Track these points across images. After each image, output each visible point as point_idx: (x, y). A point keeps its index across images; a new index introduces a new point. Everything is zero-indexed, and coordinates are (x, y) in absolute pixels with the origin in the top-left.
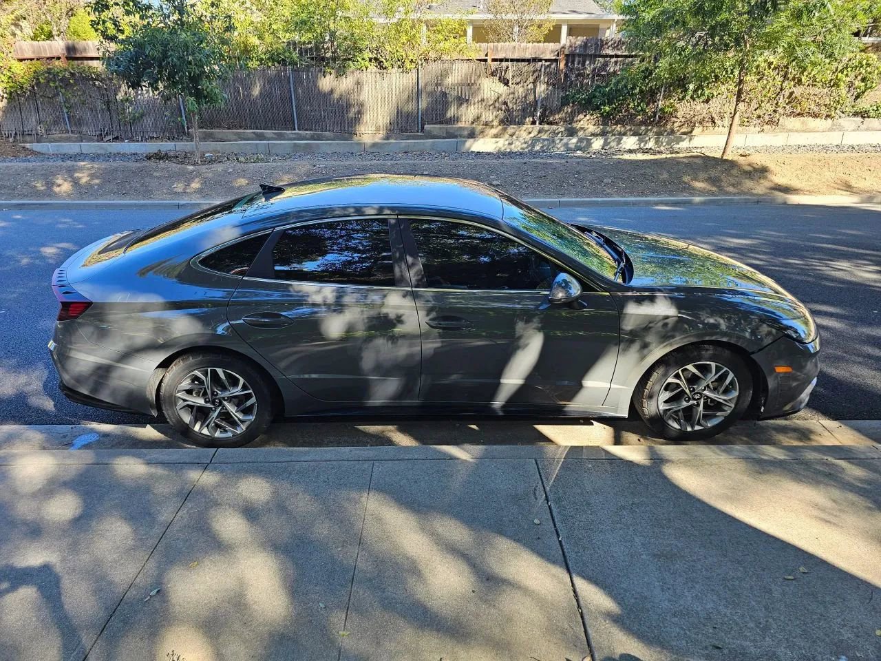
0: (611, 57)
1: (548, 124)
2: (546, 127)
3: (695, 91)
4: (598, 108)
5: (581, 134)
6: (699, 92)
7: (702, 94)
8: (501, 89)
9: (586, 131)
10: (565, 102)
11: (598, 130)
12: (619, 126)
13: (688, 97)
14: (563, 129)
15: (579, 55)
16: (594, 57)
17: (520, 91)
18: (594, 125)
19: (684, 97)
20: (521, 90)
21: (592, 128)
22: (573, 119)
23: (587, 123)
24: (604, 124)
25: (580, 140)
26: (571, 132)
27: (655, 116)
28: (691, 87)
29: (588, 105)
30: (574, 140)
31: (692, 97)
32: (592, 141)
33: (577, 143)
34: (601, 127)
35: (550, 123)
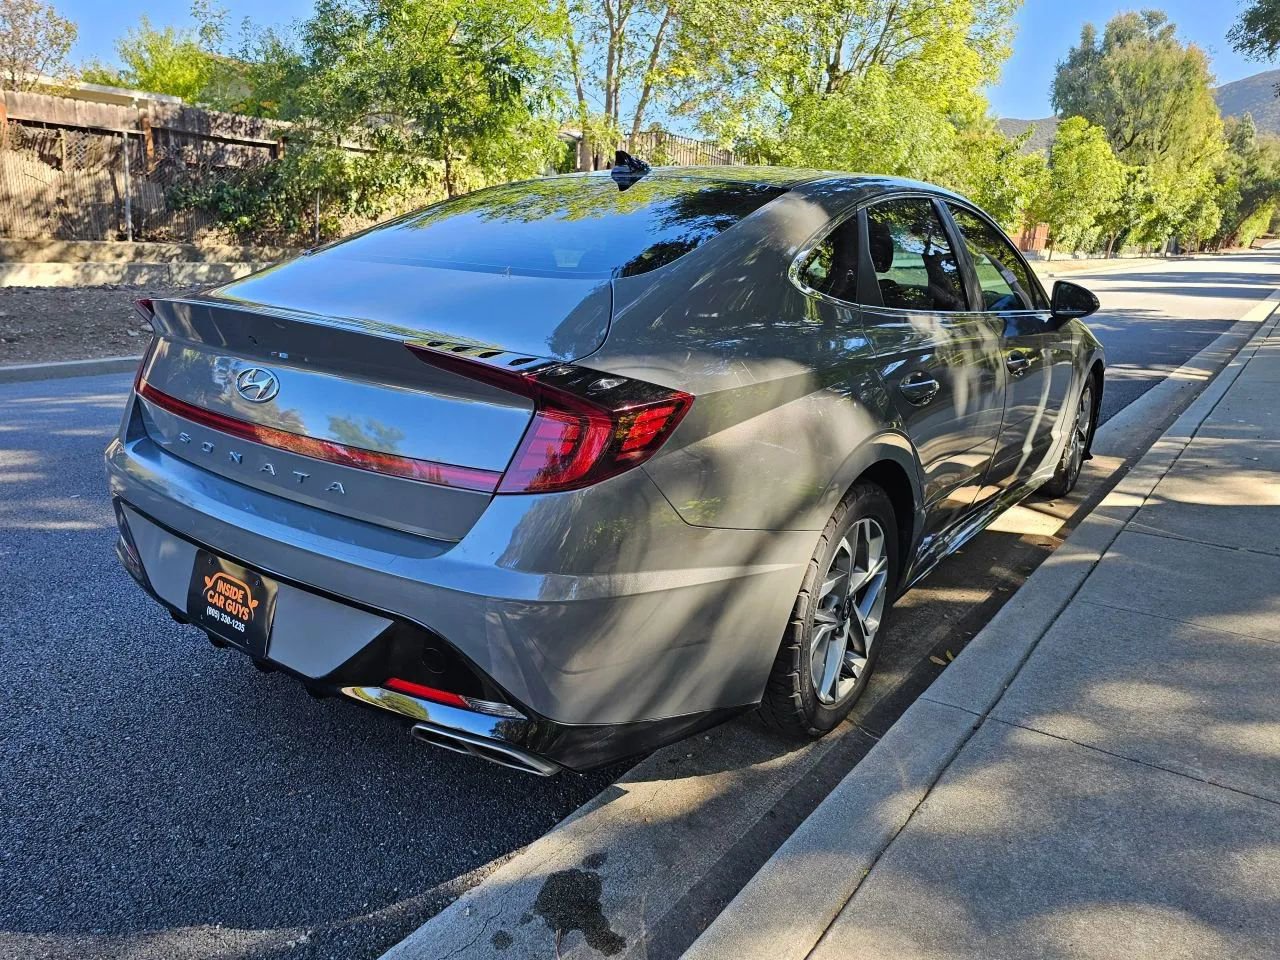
0: (227, 141)
1: (148, 240)
2: (148, 245)
3: (359, 201)
4: (228, 218)
5: (210, 258)
6: (365, 204)
7: (369, 207)
8: (49, 174)
9: (218, 255)
10: (173, 204)
11: (236, 254)
12: (267, 247)
13: (352, 210)
14: (179, 251)
15: (176, 133)
16: (200, 138)
17: (84, 182)
18: (229, 244)
19: (347, 209)
20: (86, 181)
21: (227, 250)
22: (191, 234)
23: (216, 242)
24: (244, 244)
25: (214, 268)
26: (195, 256)
27: (313, 235)
28: (355, 195)
29: (212, 213)
30: (204, 269)
31: (356, 211)
32: (233, 270)
33: (210, 271)
34: (241, 248)
35: (153, 239)
